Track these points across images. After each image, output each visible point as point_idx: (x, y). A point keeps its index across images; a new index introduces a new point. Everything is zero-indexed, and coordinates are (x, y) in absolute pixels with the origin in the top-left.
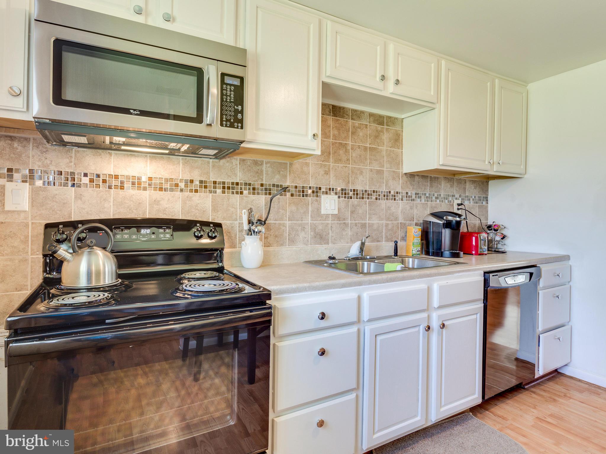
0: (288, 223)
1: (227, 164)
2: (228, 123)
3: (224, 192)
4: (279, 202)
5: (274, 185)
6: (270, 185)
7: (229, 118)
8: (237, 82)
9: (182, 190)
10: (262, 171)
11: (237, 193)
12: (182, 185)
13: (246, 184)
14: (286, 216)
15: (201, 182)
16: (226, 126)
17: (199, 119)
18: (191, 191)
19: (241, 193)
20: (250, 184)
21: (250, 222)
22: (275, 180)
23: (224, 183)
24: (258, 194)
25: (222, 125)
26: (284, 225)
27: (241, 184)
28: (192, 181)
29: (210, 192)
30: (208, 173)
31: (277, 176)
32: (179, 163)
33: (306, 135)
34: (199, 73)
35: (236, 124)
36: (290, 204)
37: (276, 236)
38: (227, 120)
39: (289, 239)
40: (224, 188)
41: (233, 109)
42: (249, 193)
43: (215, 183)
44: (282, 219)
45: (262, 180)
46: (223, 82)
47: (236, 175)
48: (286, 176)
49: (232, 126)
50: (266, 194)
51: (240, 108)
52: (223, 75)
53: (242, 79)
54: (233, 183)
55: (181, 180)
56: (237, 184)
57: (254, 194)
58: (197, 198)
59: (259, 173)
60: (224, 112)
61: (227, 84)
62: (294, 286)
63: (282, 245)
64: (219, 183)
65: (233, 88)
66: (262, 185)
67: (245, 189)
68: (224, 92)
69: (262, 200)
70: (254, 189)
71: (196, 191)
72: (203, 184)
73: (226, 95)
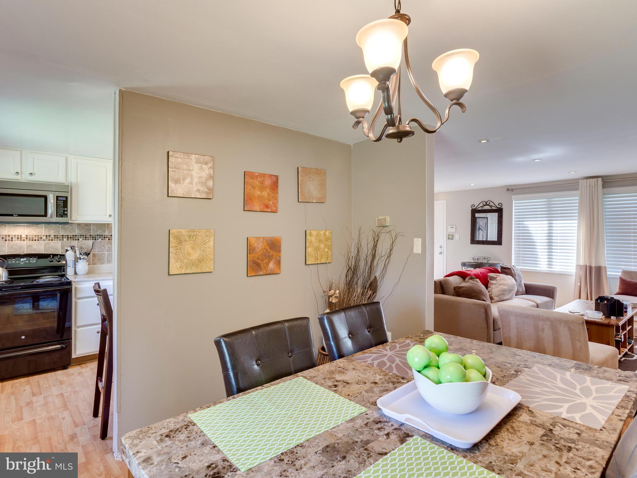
0: (106, 253)
1: (70, 227)
2: (60, 216)
3: (68, 240)
4: (101, 243)
5: (97, 235)
6: (95, 235)
7: (60, 213)
8: (64, 199)
9: (44, 240)
10: (90, 229)
11: (76, 240)
12: (44, 238)
13: (81, 235)
14: (105, 250)
15: (55, 236)
16: (59, 217)
17: (45, 215)
18: (49, 240)
19: (78, 240)
20: (83, 235)
21: (81, 254)
22: (98, 233)
23: (68, 236)
24: (88, 240)
25: (57, 217)
26: (104, 254)
27: (78, 236)
28: (49, 236)
29: (60, 240)
30: (59, 232)
31: (100, 231)
32: (42, 228)
33: (106, 215)
34: (46, 198)
35: (64, 216)
36: (107, 244)
37: (99, 260)
38: (59, 215)
39: (107, 261)
40: (68, 238)
41: (62, 210)
42: (83, 240)
43: (63, 236)
44: (103, 251)
45: (91, 233)
46: (57, 199)
47: (75, 232)
48: (105, 230)
49: (62, 216)
50: (93, 240)
51: (66, 209)
52: (57, 197)
53: (67, 197)
54: (73, 235)
55: (44, 236)
56: (76, 236)
57: (86, 240)
58: (52, 243)
59: (89, 230)
60: (58, 212)
61: (59, 200)
62: (86, 279)
63: (103, 264)
64: (65, 236)
65: (62, 201)
66: (90, 235)
67: (81, 238)
68: (58, 203)
69: (90, 242)
70: (86, 238)
71: (52, 240)
72: (56, 237)
73: (59, 205)
